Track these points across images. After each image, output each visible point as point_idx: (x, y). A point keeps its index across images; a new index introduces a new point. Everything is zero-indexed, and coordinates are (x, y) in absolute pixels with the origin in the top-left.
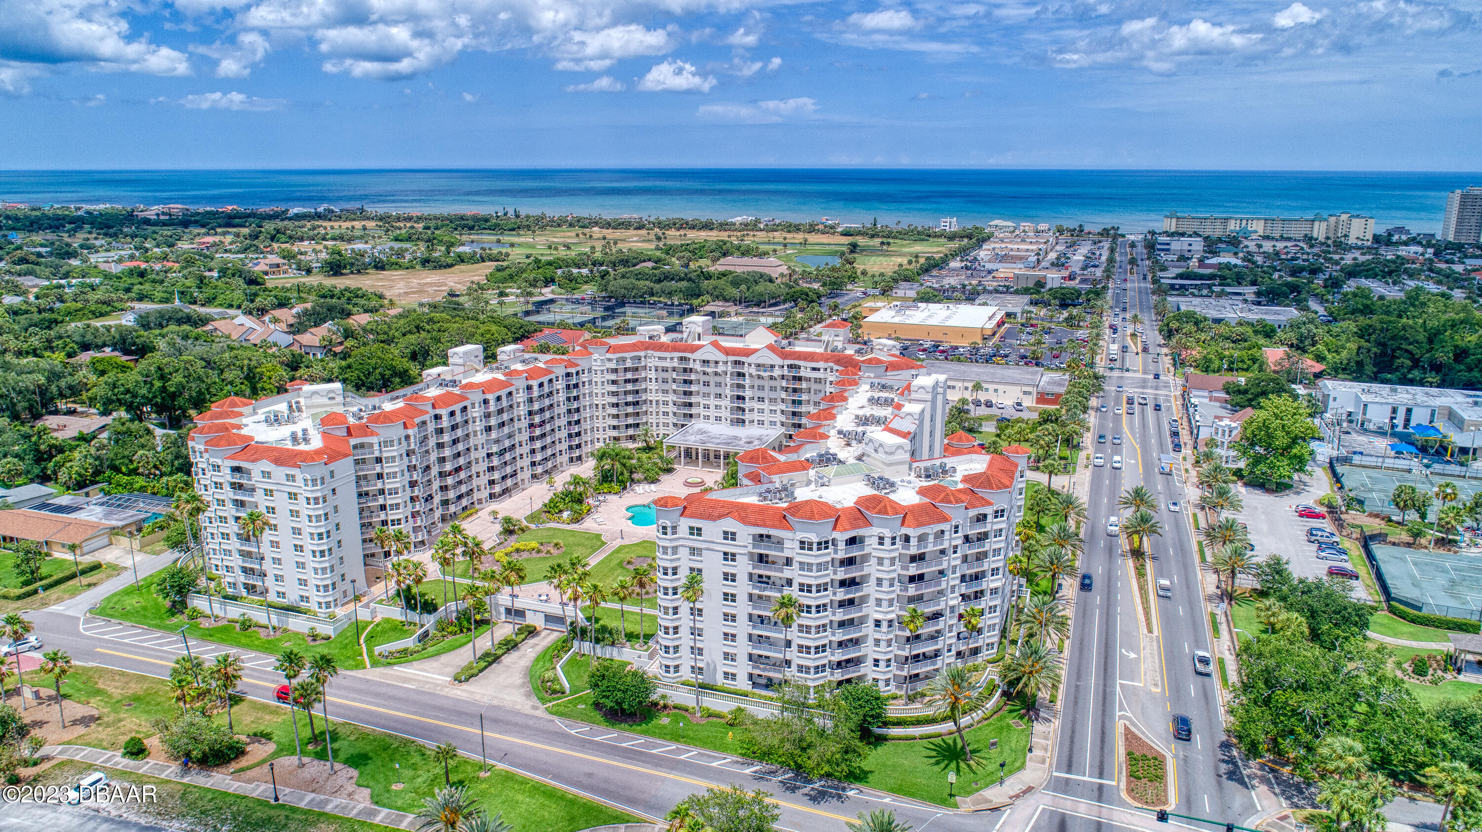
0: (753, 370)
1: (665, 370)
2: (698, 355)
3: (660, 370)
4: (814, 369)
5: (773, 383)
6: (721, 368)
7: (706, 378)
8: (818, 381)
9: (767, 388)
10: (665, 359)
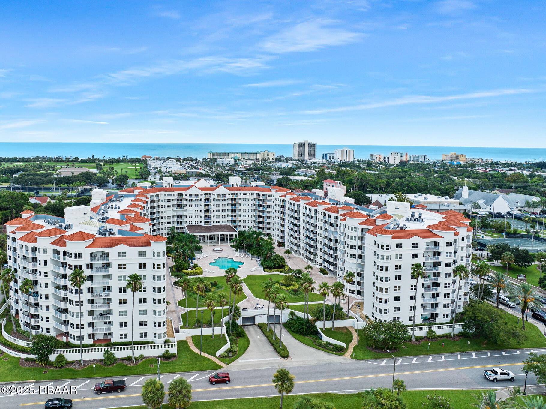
0: (216, 197)
1: (169, 200)
2: (188, 192)
3: (166, 201)
4: (244, 194)
5: (224, 203)
6: (200, 197)
7: (191, 203)
8: (245, 200)
9: (221, 205)
10: (171, 195)
